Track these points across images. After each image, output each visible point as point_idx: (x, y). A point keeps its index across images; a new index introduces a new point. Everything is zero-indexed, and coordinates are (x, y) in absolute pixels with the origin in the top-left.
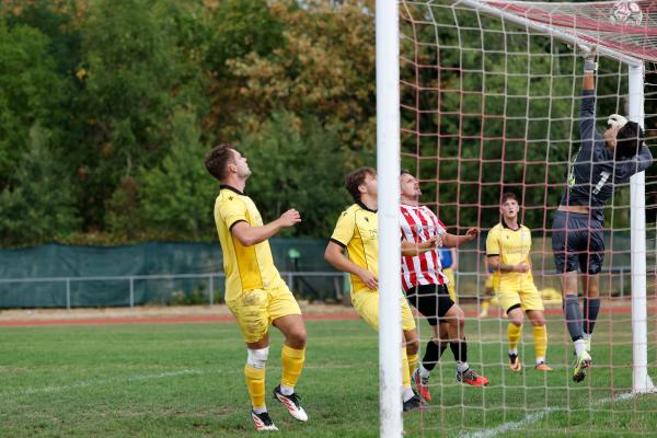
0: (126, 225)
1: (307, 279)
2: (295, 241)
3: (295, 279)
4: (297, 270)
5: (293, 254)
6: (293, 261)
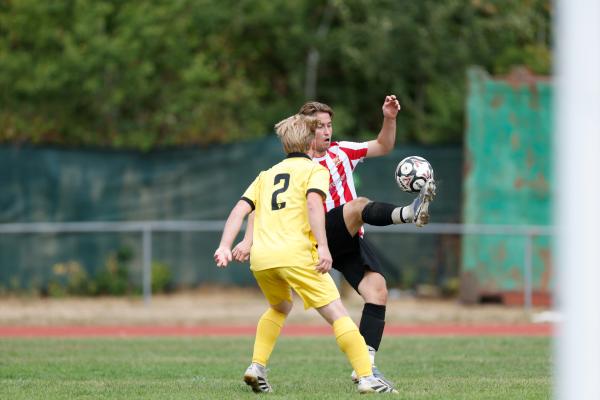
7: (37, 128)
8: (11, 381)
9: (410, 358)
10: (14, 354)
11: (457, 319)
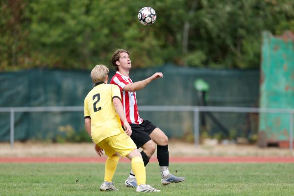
0: (10, 48)
1: (217, 116)
2: (203, 70)
3: (203, 115)
4: (205, 104)
5: (201, 85)
6: (200, 95)
7: (51, 60)
8: (37, 184)
9: (234, 174)
10: (39, 171)
11: (256, 155)
